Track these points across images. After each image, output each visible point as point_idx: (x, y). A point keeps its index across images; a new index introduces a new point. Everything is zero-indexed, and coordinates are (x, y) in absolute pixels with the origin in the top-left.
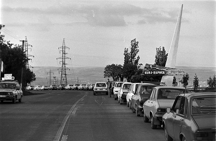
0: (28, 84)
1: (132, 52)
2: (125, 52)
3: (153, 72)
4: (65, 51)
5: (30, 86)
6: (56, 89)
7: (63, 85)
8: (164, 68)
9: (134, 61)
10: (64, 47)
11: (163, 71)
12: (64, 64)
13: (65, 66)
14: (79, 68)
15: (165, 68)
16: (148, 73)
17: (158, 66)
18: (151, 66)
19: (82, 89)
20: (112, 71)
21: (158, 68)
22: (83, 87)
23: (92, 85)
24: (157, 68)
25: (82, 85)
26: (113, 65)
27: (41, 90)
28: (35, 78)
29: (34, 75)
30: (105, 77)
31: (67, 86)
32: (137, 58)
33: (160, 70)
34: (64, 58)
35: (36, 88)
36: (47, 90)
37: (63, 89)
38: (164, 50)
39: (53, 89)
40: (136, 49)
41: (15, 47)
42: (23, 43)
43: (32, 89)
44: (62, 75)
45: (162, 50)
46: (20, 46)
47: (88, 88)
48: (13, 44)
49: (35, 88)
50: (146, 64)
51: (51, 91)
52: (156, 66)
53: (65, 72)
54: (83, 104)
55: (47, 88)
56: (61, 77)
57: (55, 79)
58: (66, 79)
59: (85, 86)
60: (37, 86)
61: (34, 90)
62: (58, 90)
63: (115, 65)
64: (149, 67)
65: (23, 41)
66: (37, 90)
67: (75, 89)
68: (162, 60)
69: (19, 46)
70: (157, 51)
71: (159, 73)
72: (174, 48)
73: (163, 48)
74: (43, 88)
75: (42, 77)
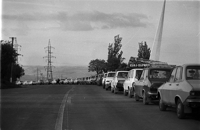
0: (17, 78)
1: (115, 47)
2: (109, 47)
3: (138, 64)
4: (50, 51)
5: (19, 81)
6: (44, 84)
7: (50, 80)
8: (148, 61)
9: (117, 55)
10: (49, 47)
11: (147, 63)
12: (50, 62)
13: (51, 64)
14: (62, 67)
15: (150, 61)
16: (133, 65)
17: (142, 59)
18: (136, 59)
19: (67, 83)
20: (96, 65)
21: (143, 61)
22: (68, 82)
23: (77, 80)
24: (141, 61)
25: (68, 79)
26: (97, 60)
27: (30, 85)
28: (24, 73)
29: (23, 70)
30: (89, 71)
31: (53, 81)
32: (121, 53)
33: (144, 63)
34: (49, 57)
35: (26, 83)
36: (35, 84)
37: (50, 83)
38: (146, 44)
39: (41, 84)
40: (119, 44)
41: (5, 43)
42: (13, 40)
43: (21, 84)
44: (48, 72)
45: (144, 45)
46: (10, 42)
47: (73, 82)
48: (3, 41)
49: (24, 83)
50: (131, 57)
51: (39, 85)
52: (140, 59)
53: (51, 69)
54: (76, 94)
55: (35, 83)
56: (48, 74)
57: (42, 76)
58: (52, 76)
59: (70, 81)
60: (26, 81)
61: (23, 85)
62: (45, 84)
63: (98, 60)
64: (134, 60)
65: (13, 38)
66: (26, 85)
67: (61, 84)
68: (145, 54)
69: (8, 42)
70: (139, 46)
71: (143, 66)
72: (157, 42)
73: (145, 42)
74: (31, 83)
75: (30, 75)
